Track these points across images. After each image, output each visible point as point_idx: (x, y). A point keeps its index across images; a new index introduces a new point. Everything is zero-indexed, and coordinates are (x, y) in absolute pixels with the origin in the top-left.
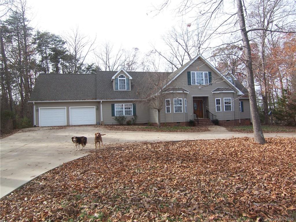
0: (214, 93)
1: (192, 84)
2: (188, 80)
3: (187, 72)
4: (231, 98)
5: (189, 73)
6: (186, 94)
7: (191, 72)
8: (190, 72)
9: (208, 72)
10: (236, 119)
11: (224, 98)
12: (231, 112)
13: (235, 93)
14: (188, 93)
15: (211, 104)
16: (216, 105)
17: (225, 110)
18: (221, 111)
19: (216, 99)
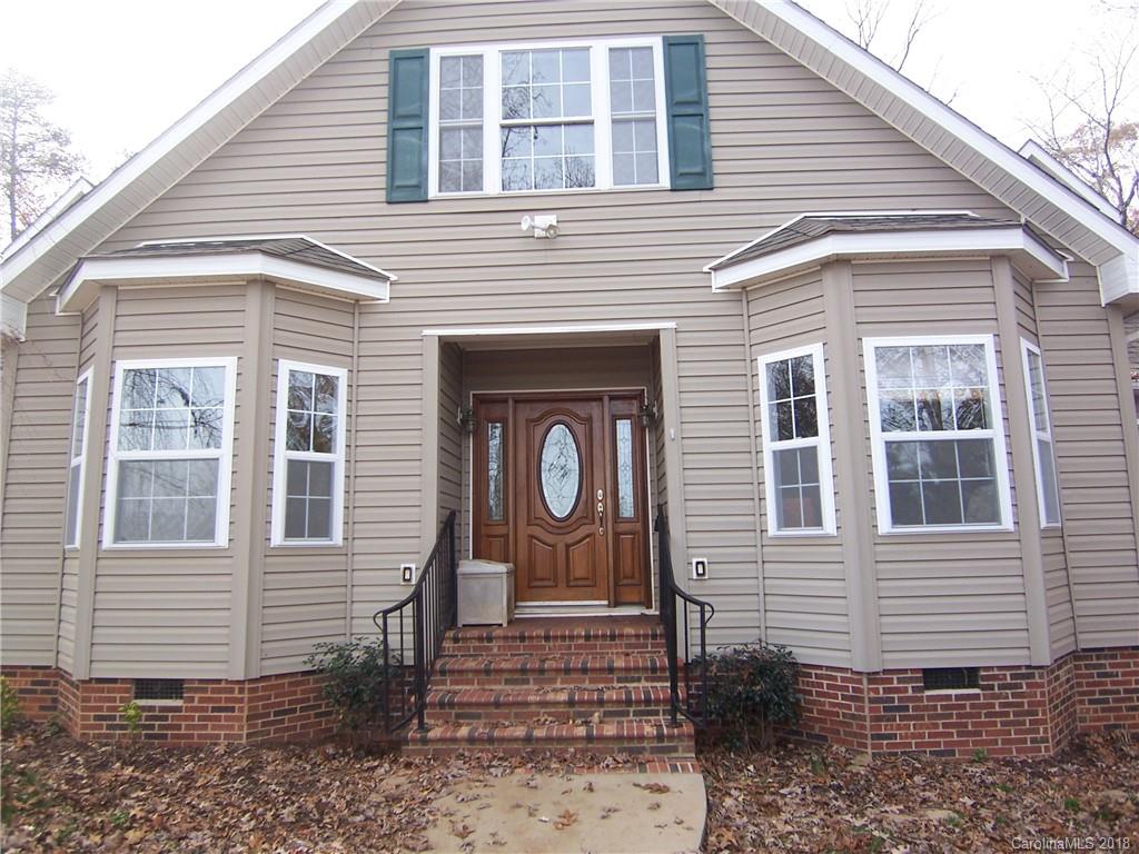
0: (743, 291)
1: (433, 191)
2: (393, 151)
3: (385, 54)
4: (987, 340)
5: (407, 70)
6: (356, 305)
7: (435, 55)
8: (421, 57)
9: (657, 43)
10: (1088, 641)
11: (870, 344)
12: (1003, 536)
13: (1064, 273)
14: (380, 292)
15: (690, 430)
16: (770, 446)
17: (897, 518)
18: (829, 525)
19: (765, 359)
